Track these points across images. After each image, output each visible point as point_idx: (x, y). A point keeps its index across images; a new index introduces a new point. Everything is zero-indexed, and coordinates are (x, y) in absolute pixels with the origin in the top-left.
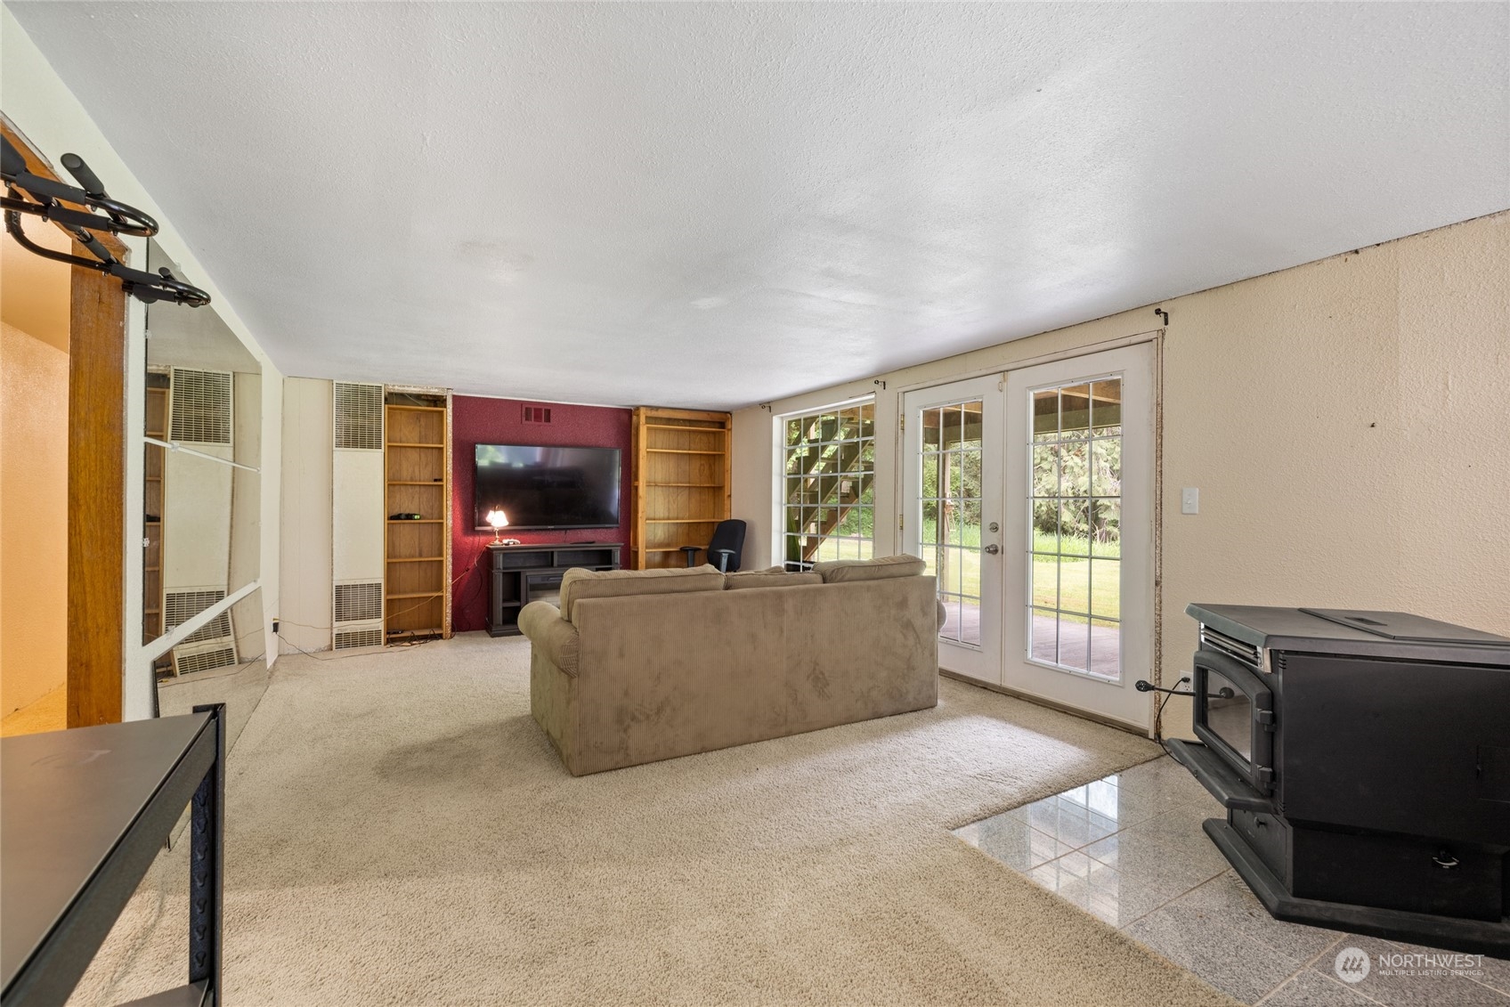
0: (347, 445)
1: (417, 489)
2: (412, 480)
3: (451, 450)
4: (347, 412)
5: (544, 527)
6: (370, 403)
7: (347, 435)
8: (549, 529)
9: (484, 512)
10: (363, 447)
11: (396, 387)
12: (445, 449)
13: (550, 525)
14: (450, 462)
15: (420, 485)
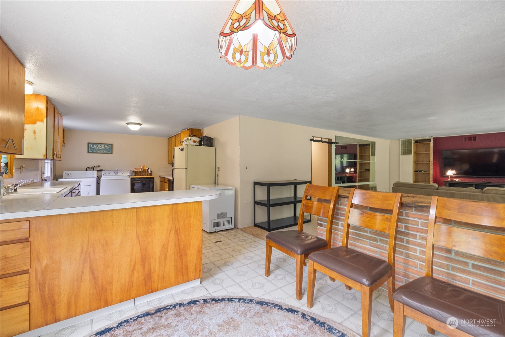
0: (403, 154)
1: (424, 164)
2: (423, 162)
3: (432, 153)
4: (403, 146)
5: (472, 176)
6: (409, 143)
7: (403, 152)
8: (474, 177)
9: (446, 171)
10: (407, 154)
11: (416, 139)
12: (430, 153)
13: (474, 175)
14: (432, 156)
15: (425, 163)
